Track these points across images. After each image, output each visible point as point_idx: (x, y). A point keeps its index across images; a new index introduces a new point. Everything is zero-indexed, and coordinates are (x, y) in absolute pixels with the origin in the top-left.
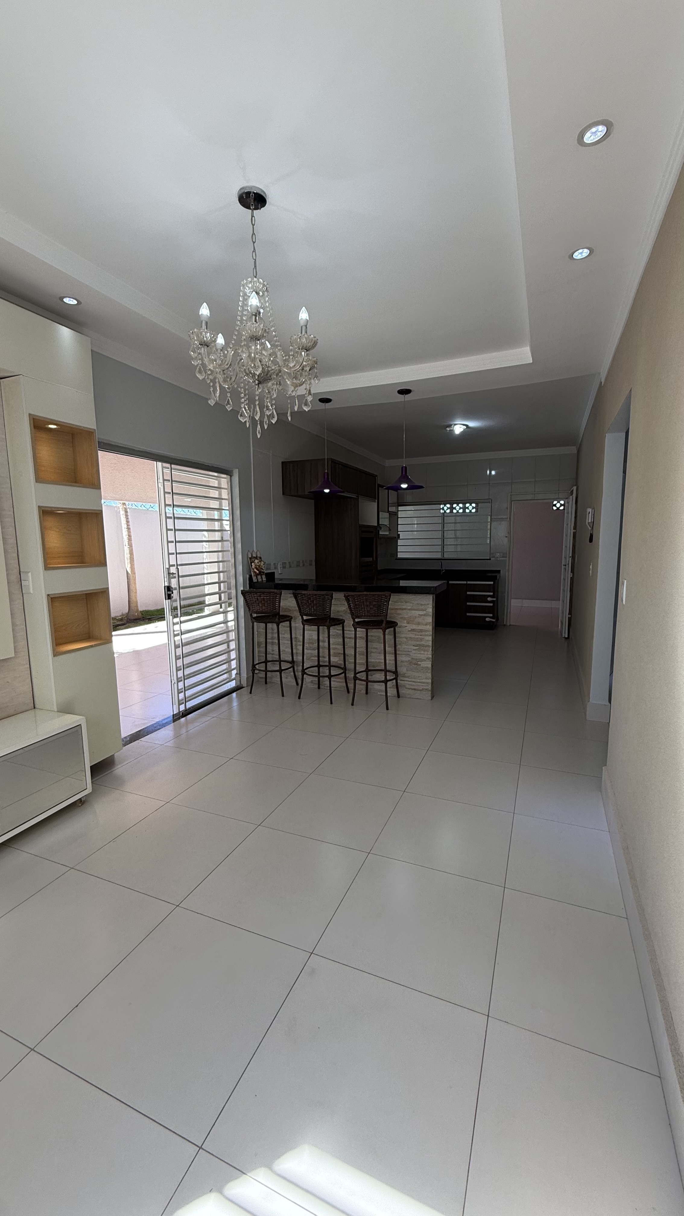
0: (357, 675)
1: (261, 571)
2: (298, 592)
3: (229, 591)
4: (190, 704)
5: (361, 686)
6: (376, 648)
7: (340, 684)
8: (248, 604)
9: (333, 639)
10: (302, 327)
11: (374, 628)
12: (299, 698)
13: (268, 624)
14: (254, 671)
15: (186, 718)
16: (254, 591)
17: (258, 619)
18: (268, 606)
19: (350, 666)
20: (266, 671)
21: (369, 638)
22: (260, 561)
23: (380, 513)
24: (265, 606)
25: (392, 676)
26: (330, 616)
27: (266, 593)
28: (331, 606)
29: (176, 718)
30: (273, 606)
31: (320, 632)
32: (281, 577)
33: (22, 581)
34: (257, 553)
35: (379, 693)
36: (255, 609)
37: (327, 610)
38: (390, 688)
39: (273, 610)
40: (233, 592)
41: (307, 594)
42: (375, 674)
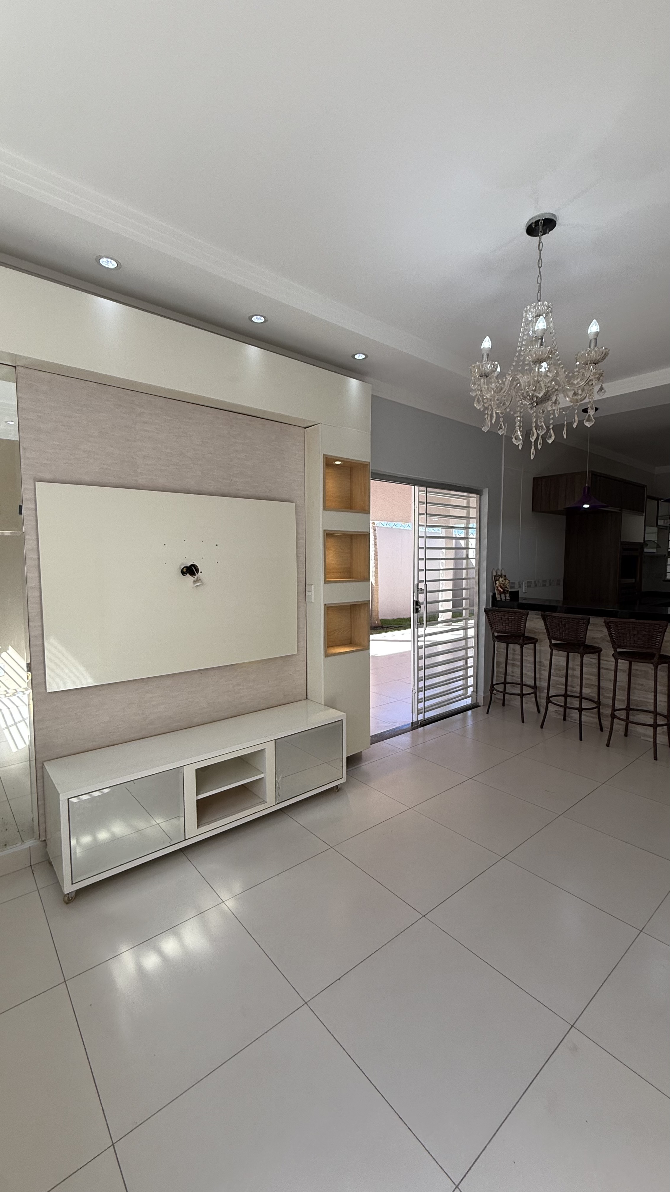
0: (616, 713)
1: (505, 589)
2: (547, 613)
3: (471, 608)
4: (429, 715)
5: (619, 726)
6: (642, 685)
7: (592, 719)
8: (490, 622)
9: (586, 668)
10: (590, 341)
11: (639, 660)
12: (542, 727)
13: (509, 645)
14: (493, 691)
15: (424, 728)
16: (496, 609)
17: (499, 639)
18: (512, 626)
19: (606, 700)
20: (504, 693)
21: (633, 672)
22: (504, 580)
23: (646, 527)
24: (508, 626)
25: (663, 721)
26: (585, 642)
27: (511, 612)
28: (587, 632)
29: (415, 726)
30: (518, 627)
31: (570, 658)
32: (524, 596)
33: (307, 592)
34: (501, 571)
35: (642, 738)
36: (498, 628)
37: (582, 636)
38: (659, 734)
39: (517, 631)
40: (476, 609)
41: (559, 617)
42: (638, 714)
